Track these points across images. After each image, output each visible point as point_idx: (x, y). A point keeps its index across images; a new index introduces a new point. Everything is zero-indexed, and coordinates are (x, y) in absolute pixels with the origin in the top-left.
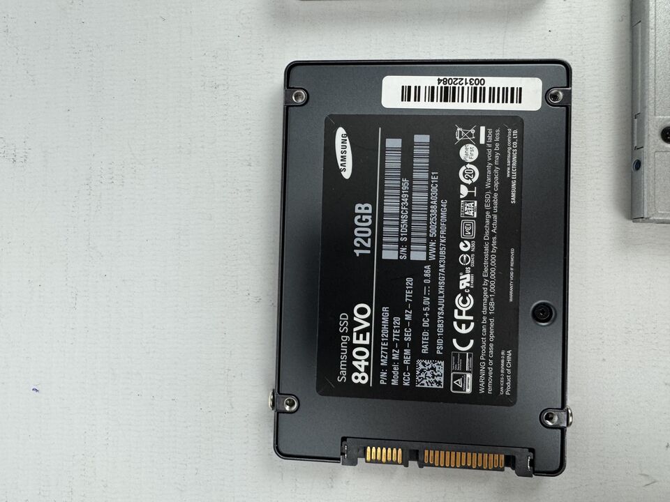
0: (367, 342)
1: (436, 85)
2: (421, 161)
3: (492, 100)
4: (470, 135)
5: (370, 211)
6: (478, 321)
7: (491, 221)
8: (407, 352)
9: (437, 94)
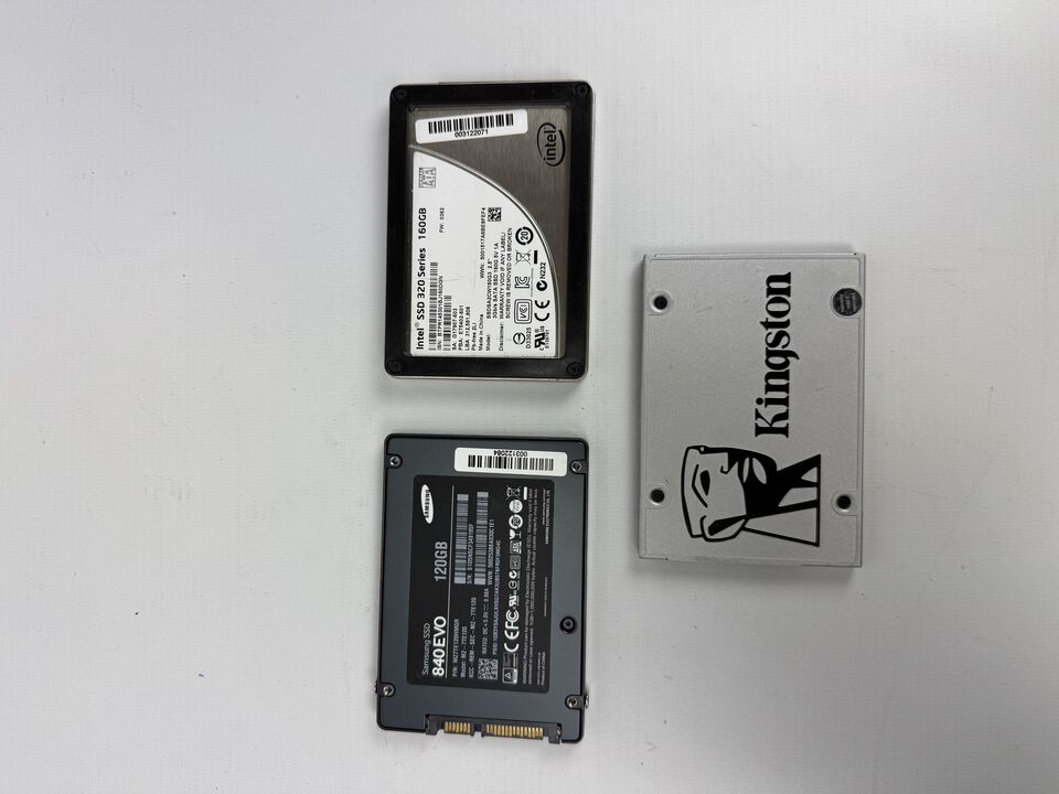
0: (443, 645)
1: (493, 455)
2: (482, 512)
3: (532, 468)
4: (517, 493)
5: (446, 548)
6: (522, 630)
7: (532, 556)
8: (472, 653)
9: (494, 462)
